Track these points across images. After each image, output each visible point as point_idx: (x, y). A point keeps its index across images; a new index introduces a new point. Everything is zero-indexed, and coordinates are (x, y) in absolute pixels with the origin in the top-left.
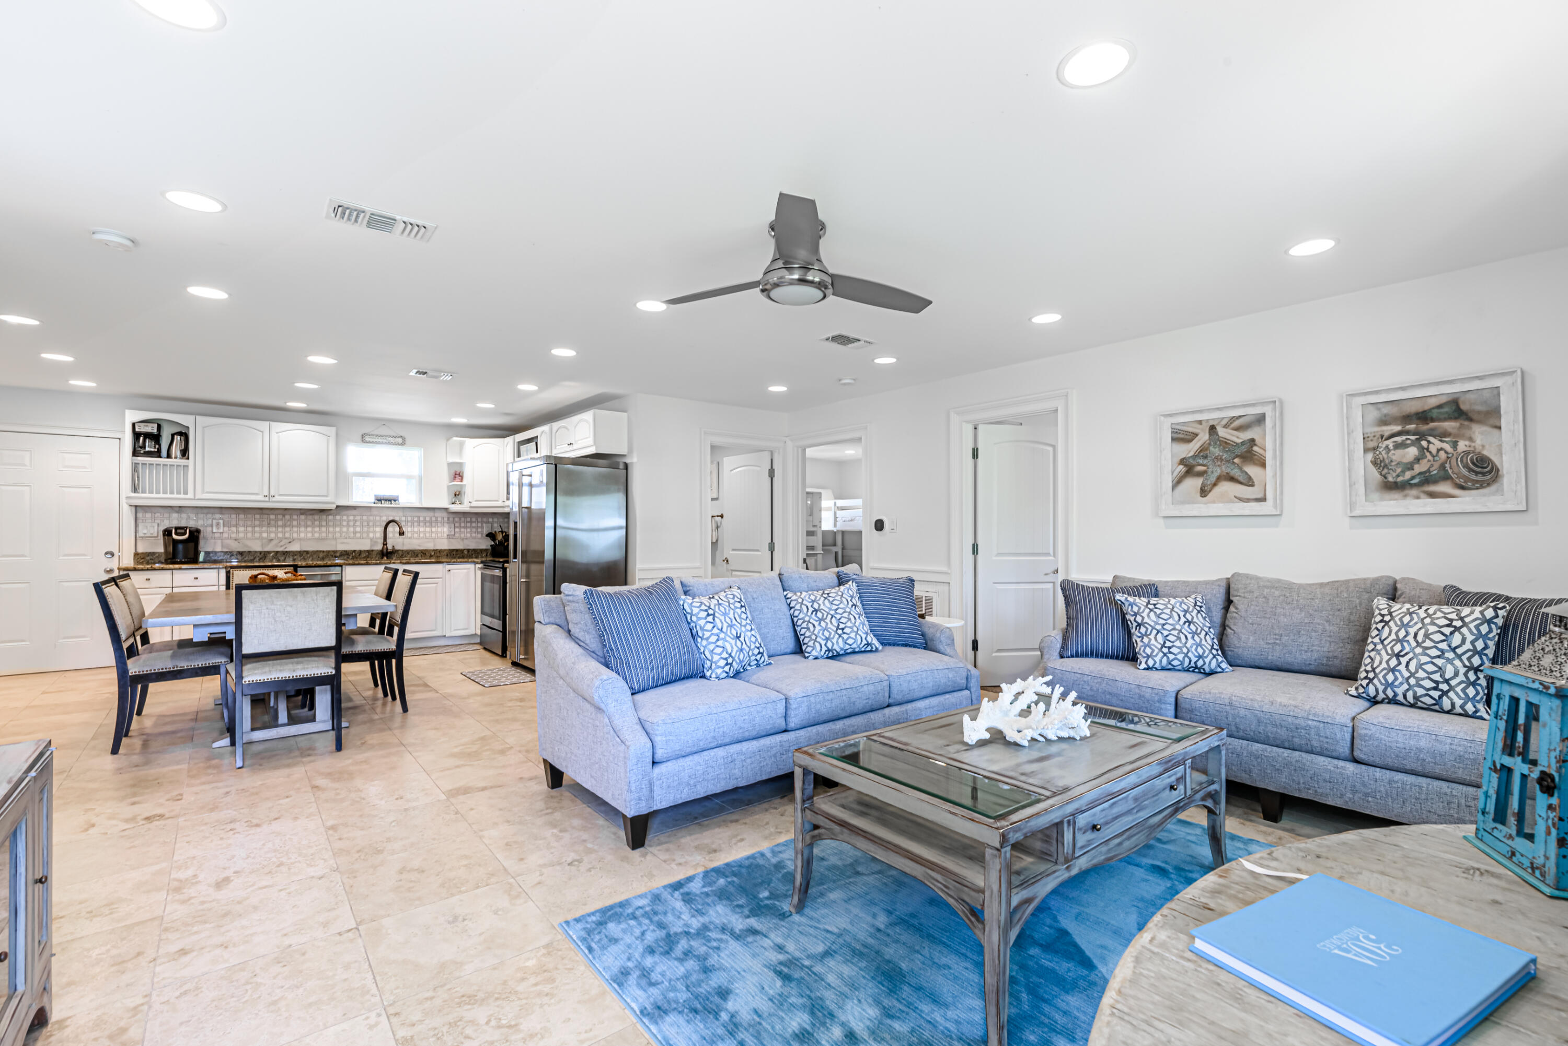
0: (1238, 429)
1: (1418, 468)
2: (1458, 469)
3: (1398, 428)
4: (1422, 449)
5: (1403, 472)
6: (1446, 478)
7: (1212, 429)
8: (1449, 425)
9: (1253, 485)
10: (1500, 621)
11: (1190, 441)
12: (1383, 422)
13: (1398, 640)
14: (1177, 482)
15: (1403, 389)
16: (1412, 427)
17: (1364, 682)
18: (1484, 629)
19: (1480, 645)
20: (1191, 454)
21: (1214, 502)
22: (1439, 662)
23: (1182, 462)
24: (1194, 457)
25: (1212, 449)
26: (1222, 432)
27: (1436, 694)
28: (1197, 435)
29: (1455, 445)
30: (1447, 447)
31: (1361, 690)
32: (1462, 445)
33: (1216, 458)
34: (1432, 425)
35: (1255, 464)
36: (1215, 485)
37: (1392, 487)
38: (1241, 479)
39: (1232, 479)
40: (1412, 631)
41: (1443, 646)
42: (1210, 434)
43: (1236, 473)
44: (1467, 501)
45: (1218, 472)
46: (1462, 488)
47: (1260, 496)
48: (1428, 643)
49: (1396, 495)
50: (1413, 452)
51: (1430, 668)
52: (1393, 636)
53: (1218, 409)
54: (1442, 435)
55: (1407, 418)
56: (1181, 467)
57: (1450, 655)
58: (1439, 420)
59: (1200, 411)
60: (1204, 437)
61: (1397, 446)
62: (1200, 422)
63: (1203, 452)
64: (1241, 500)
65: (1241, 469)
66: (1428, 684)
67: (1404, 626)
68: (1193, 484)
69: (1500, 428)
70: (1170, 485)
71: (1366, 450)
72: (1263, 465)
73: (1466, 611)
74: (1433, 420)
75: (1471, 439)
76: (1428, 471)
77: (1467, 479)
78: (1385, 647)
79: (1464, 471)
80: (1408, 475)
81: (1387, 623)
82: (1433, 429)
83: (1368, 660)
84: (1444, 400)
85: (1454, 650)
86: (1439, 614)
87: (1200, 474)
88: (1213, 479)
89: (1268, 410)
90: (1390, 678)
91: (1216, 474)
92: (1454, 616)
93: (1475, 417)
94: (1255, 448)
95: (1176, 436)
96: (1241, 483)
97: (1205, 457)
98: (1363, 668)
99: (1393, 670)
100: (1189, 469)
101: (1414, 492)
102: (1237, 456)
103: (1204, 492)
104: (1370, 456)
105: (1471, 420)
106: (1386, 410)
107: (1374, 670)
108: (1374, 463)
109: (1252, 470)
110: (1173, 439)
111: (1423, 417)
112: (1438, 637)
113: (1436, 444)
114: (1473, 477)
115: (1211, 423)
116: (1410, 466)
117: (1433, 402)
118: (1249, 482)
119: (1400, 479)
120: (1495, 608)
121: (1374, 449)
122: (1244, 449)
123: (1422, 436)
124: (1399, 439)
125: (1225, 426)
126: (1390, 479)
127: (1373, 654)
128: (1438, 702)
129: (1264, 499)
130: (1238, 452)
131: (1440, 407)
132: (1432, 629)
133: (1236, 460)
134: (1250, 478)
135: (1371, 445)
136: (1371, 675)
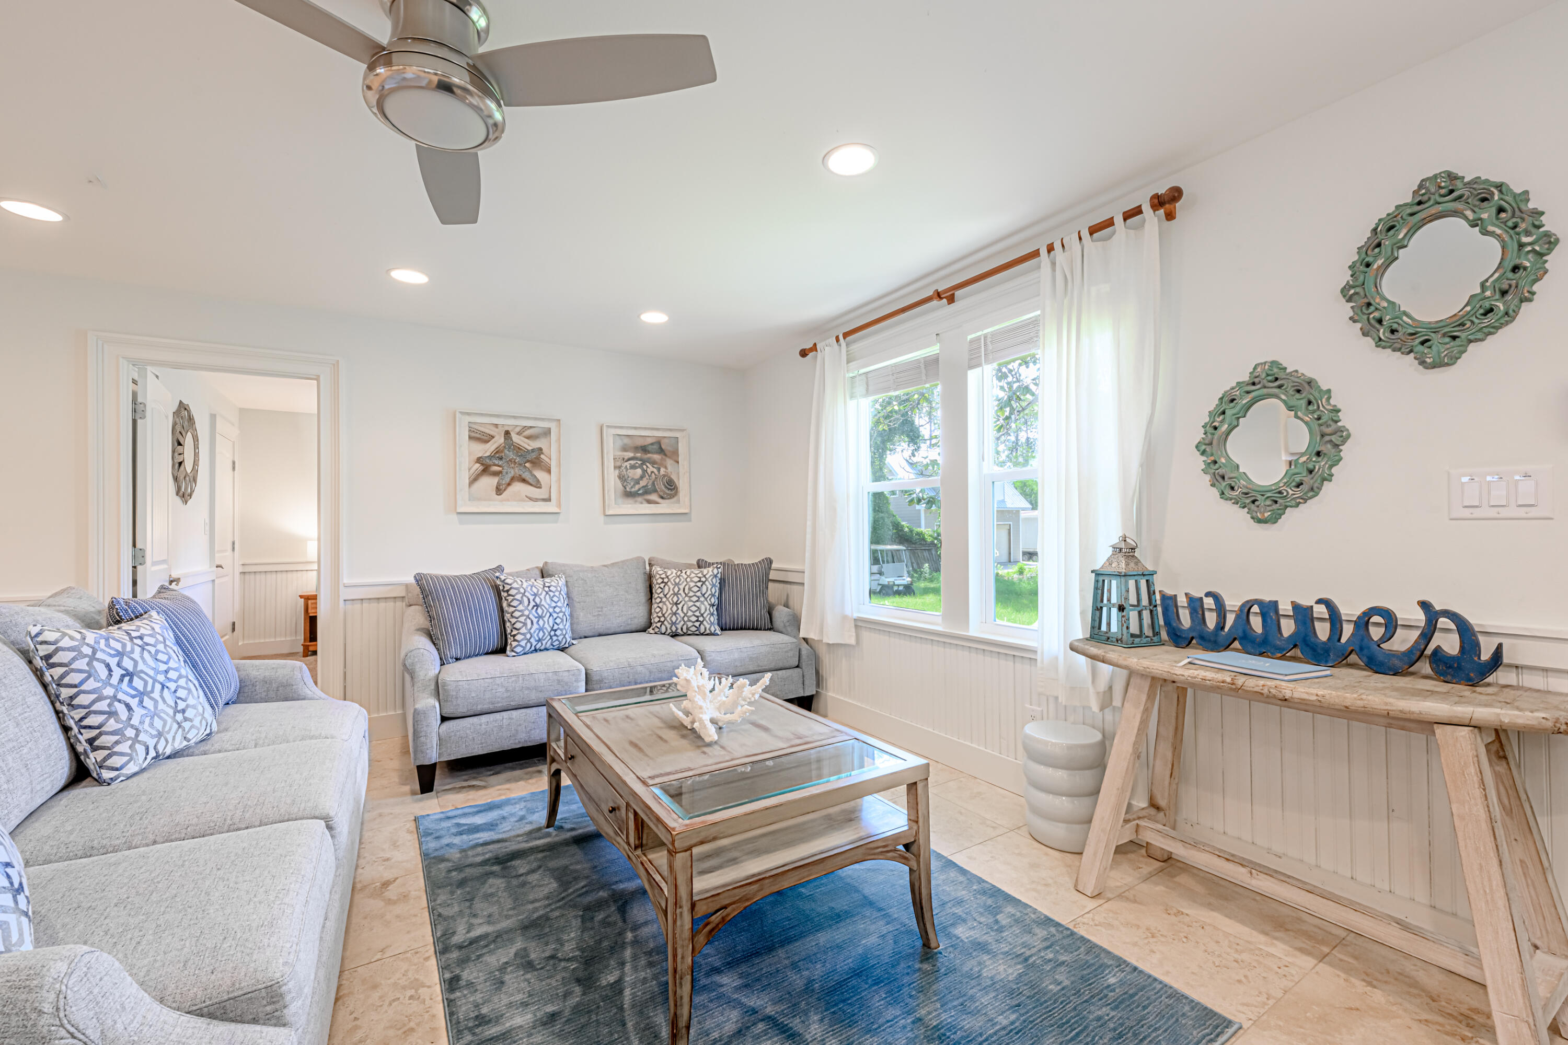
0: (528, 438)
1: (643, 483)
2: (660, 486)
3: (631, 455)
4: (644, 471)
5: (634, 485)
6: (655, 491)
7: (507, 433)
8: (657, 457)
9: (540, 488)
10: (719, 575)
11: (487, 442)
12: (625, 449)
13: (675, 594)
14: (474, 480)
15: (636, 428)
16: (639, 455)
17: (658, 625)
18: (714, 580)
19: (713, 591)
20: (488, 454)
21: (508, 500)
22: (698, 604)
23: (479, 460)
24: (490, 457)
25: (506, 451)
26: (515, 438)
27: (697, 624)
28: (493, 437)
29: (659, 470)
30: (655, 470)
31: (657, 630)
32: (662, 470)
33: (510, 460)
34: (649, 455)
35: (542, 469)
36: (509, 484)
37: (629, 495)
38: (530, 481)
39: (524, 481)
40: (682, 587)
41: (699, 594)
42: (505, 439)
43: (526, 475)
44: (665, 507)
45: (512, 473)
46: (662, 498)
47: (546, 496)
48: (691, 594)
49: (630, 500)
50: (639, 472)
51: (694, 609)
52: (671, 592)
53: (515, 417)
54: (653, 463)
55: (636, 449)
56: (478, 465)
57: (702, 599)
58: (652, 453)
59: (498, 416)
60: (500, 440)
61: (633, 467)
62: (496, 426)
63: (498, 454)
64: (531, 499)
65: (531, 472)
66: (694, 619)
67: (677, 584)
68: (489, 482)
69: (678, 462)
70: (467, 482)
71: (615, 468)
72: (549, 471)
73: (705, 571)
74: (649, 452)
75: (666, 468)
76: (646, 486)
77: (665, 493)
78: (668, 599)
79: (663, 487)
80: (637, 487)
81: (666, 583)
82: (649, 458)
83: (658, 610)
84: (653, 440)
85: (703, 595)
86: (693, 575)
87: (496, 474)
88: (507, 480)
89: (553, 426)
90: (674, 619)
91: (510, 475)
92: (700, 575)
93: (667, 453)
94: (542, 456)
95: (473, 435)
96: (531, 485)
97: (501, 459)
98: (655, 615)
99: (675, 614)
100: (485, 468)
101: (640, 499)
102: (528, 461)
103: (499, 491)
104: (617, 472)
105: (666, 455)
106: (626, 441)
107: (663, 615)
108: (619, 477)
109: (540, 475)
110: (470, 438)
111: (644, 449)
112: (696, 589)
113: (651, 469)
114: (667, 491)
115: (507, 428)
116: (637, 482)
117: (650, 441)
118: (538, 485)
119: (633, 490)
120: (718, 568)
121: (620, 467)
122: (534, 455)
123: (644, 462)
124: (632, 462)
125: (519, 433)
126: (628, 489)
127: (660, 605)
128: (698, 629)
129: (549, 500)
130: (529, 457)
131: (652, 444)
132: (692, 584)
133: (527, 465)
134: (538, 481)
135: (618, 464)
136: (662, 619)
